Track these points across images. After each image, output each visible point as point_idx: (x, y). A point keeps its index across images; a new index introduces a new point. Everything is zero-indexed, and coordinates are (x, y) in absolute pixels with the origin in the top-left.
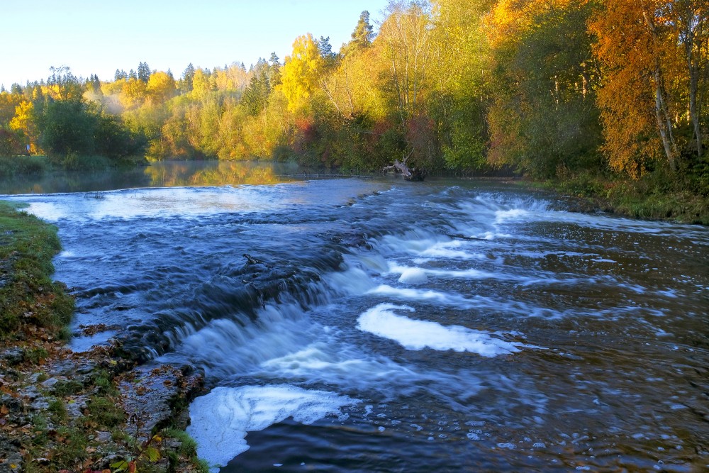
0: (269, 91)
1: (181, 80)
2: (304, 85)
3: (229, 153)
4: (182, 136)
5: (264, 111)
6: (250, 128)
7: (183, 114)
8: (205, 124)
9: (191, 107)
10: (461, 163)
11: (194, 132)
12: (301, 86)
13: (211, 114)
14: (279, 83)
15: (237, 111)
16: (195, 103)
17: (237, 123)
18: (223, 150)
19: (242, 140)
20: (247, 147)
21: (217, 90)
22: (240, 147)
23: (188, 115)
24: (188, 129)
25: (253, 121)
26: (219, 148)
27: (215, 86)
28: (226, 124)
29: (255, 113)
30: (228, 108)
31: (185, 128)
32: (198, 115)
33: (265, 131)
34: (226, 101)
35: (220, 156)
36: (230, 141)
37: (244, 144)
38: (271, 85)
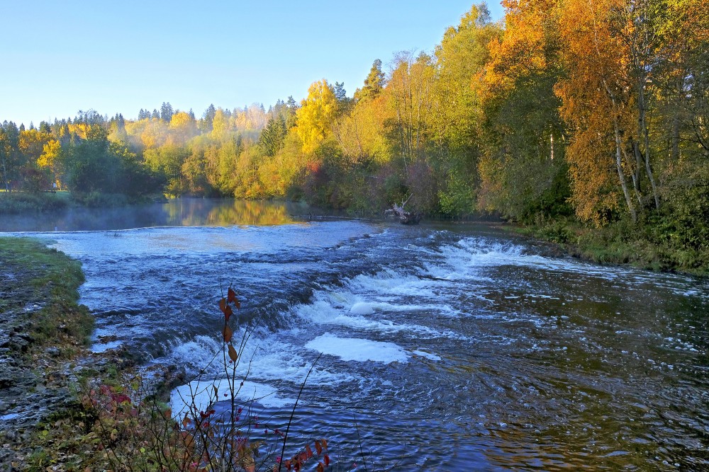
0: (285, 133)
1: (202, 119)
2: (319, 128)
3: (245, 191)
4: (201, 174)
5: (280, 151)
6: (266, 168)
7: (202, 153)
8: (223, 163)
9: (210, 147)
10: (455, 208)
11: (211, 171)
12: (315, 129)
13: (229, 153)
14: (295, 125)
15: (254, 152)
16: (214, 143)
17: (253, 164)
18: (239, 189)
19: (258, 179)
20: (262, 186)
21: (236, 131)
22: (256, 186)
23: (206, 154)
24: (206, 168)
25: (269, 162)
26: (235, 187)
27: (235, 126)
28: (243, 163)
29: (271, 154)
30: (246, 148)
31: (204, 166)
32: (216, 155)
33: (280, 171)
34: (244, 141)
35: (236, 195)
36: (246, 181)
37: (260, 183)
38: (288, 127)
